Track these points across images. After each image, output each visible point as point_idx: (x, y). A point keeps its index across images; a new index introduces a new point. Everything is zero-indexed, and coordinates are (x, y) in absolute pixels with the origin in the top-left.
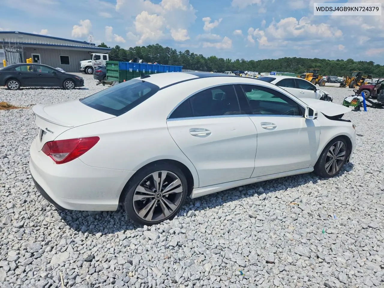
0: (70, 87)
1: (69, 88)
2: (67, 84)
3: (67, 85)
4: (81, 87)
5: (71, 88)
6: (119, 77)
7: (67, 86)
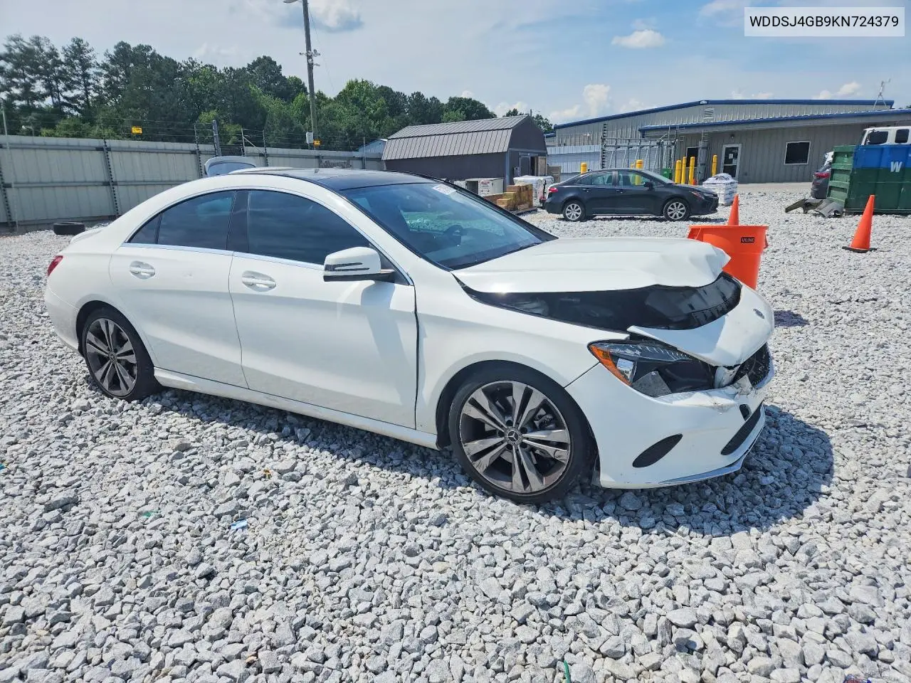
0: (675, 217)
1: (672, 217)
2: (670, 208)
3: (670, 210)
4: (703, 217)
5: (679, 218)
6: (848, 188)
7: (669, 213)
